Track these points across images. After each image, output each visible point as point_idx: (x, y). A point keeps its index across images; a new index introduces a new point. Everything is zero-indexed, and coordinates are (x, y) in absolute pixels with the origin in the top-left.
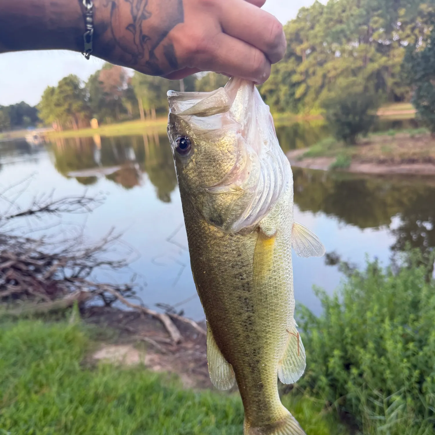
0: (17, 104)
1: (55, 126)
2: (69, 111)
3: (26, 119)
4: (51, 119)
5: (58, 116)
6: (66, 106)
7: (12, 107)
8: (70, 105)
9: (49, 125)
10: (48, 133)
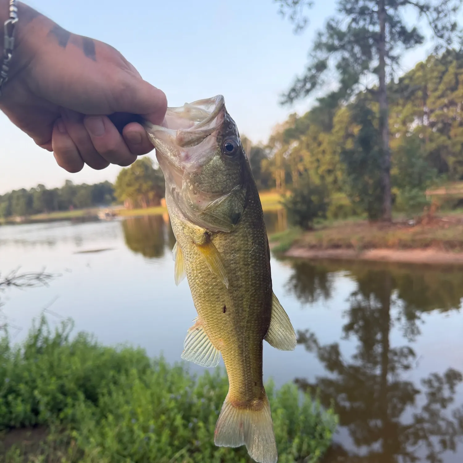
0: (101, 183)
1: (127, 204)
2: (139, 191)
3: (108, 197)
4: (124, 197)
5: (130, 195)
6: (137, 186)
7: (95, 186)
8: (141, 185)
9: (122, 203)
10: (120, 211)
